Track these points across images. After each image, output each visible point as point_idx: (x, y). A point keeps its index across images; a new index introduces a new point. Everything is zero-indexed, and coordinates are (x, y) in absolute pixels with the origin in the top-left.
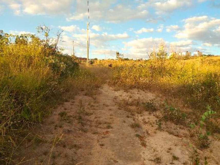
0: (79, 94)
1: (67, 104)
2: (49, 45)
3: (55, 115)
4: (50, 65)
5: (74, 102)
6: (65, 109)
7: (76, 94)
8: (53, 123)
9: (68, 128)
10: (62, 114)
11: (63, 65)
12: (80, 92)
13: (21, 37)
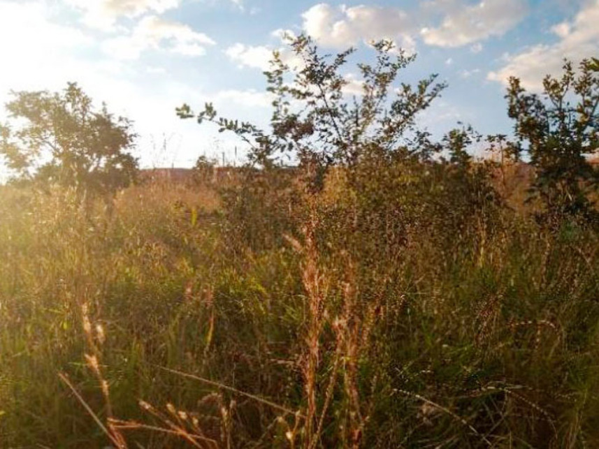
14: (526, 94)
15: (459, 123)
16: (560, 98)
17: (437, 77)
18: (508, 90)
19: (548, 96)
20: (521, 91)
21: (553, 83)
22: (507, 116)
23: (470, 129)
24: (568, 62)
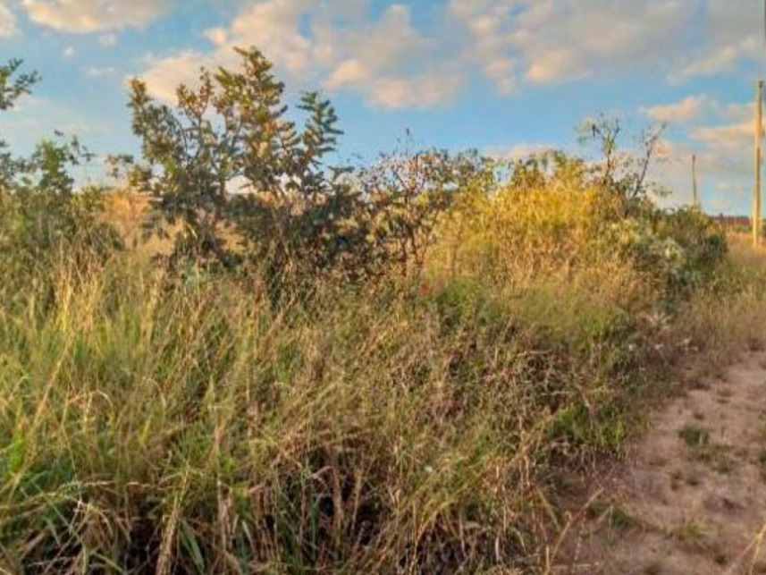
0: (740, 361)
1: (704, 399)
2: (615, 181)
3: (664, 433)
4: (626, 250)
5: (727, 394)
6: (699, 417)
7: (731, 363)
8: (662, 463)
9: (722, 491)
10: (690, 436)
11: (670, 248)
12: (746, 355)
13: (529, 163)
14: (157, 105)
15: (57, 133)
16: (198, 116)
17: (21, 66)
18: (131, 96)
19: (182, 110)
20: (147, 99)
21: (189, 94)
22: (131, 131)
23: (75, 144)
24: (205, 71)
